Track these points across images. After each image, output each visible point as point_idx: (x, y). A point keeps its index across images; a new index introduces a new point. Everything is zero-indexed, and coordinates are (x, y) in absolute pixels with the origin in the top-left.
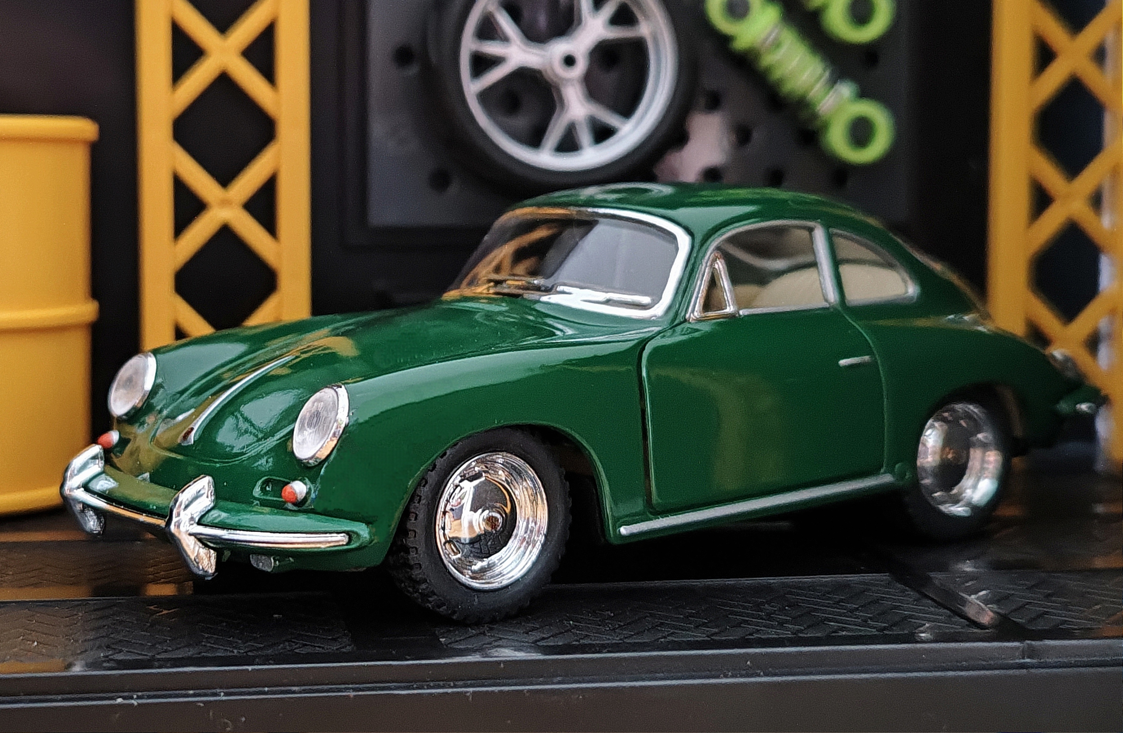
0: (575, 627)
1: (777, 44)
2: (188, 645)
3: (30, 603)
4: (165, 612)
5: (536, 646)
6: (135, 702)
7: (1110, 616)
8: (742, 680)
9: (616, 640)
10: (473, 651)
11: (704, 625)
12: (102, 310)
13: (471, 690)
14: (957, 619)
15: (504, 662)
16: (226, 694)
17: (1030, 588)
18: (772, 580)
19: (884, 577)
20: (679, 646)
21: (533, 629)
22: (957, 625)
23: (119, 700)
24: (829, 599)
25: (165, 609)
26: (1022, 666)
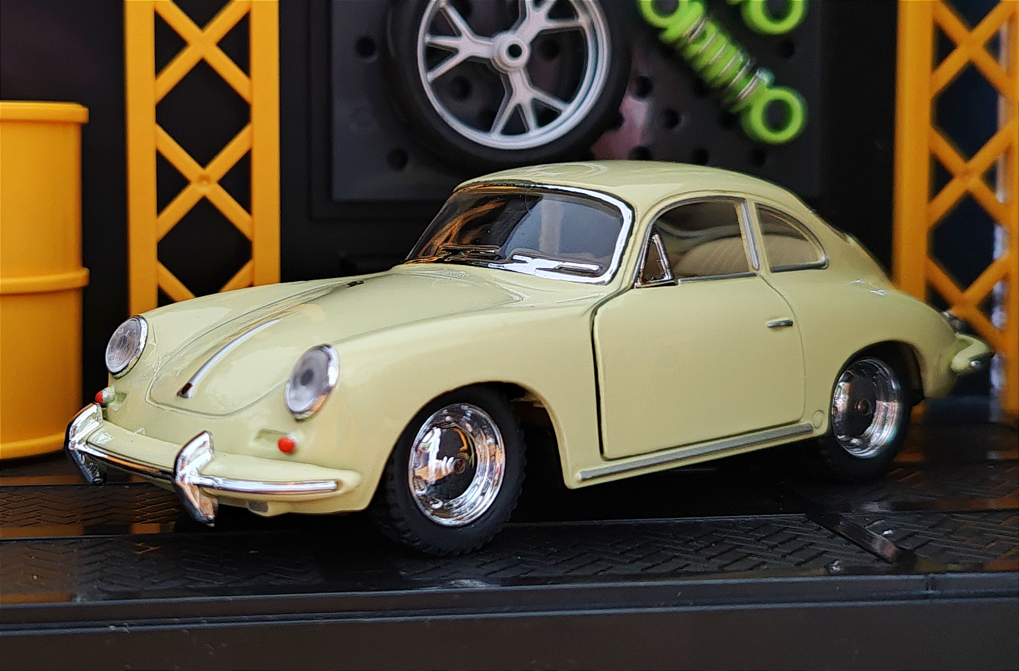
0: (522, 561)
1: (703, 35)
2: (175, 579)
3: (30, 541)
4: (152, 548)
5: (485, 578)
6: (125, 629)
7: (1005, 552)
8: (675, 609)
9: (561, 573)
10: (430, 584)
11: (639, 559)
12: (91, 277)
13: (430, 618)
14: (868, 555)
15: (461, 593)
16: (209, 622)
17: (933, 527)
18: (699, 519)
19: (802, 516)
20: (617, 578)
21: (485, 564)
22: (867, 559)
23: (112, 628)
24: (751, 536)
25: (152, 546)
26: (927, 597)
